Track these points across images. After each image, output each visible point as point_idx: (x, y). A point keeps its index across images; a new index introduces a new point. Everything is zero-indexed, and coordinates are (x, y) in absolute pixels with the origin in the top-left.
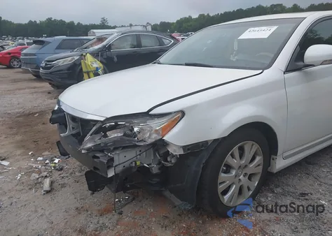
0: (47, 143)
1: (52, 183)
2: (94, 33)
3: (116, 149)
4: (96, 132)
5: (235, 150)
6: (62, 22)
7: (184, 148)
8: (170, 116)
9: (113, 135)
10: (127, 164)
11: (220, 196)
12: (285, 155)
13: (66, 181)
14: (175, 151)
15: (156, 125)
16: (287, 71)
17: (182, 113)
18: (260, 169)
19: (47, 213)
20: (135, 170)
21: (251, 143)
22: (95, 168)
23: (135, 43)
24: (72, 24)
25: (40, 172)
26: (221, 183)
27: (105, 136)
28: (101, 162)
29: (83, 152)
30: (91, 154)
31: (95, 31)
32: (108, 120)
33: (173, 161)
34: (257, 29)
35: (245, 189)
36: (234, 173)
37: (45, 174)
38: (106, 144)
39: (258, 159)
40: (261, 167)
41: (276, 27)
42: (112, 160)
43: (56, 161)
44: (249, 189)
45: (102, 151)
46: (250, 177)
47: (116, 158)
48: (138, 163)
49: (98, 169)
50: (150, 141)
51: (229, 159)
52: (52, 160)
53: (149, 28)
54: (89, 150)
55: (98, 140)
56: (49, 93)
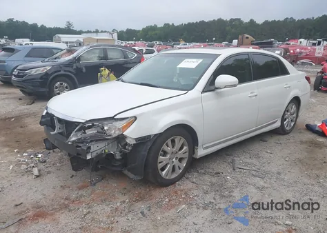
0: (29, 142)
1: (39, 171)
2: (59, 38)
3: (91, 141)
4: (79, 130)
5: (169, 142)
6: (24, 24)
7: (136, 139)
8: (128, 120)
9: (90, 132)
10: (99, 152)
11: (160, 172)
12: (204, 146)
13: (50, 169)
14: (130, 141)
15: (119, 125)
16: (204, 91)
17: (135, 118)
18: (187, 155)
19: (40, 190)
20: (104, 156)
21: (179, 137)
22: (78, 154)
23: (102, 56)
24: (35, 26)
25: (27, 164)
26: (160, 163)
27: (85, 133)
28: (82, 149)
29: (69, 143)
30: (75, 145)
31: (60, 35)
32: (87, 122)
33: (130, 149)
34: (190, 60)
35: (177, 168)
36: (168, 156)
37: (33, 165)
38: (85, 138)
39: (185, 148)
40: (187, 153)
41: (201, 60)
42: (89, 148)
43: (40, 156)
44: (180, 169)
45: (82, 143)
46: (181, 160)
47: (92, 147)
48: (107, 151)
49: (80, 155)
50: (114, 136)
51: (165, 147)
52: (36, 156)
53: (115, 36)
54: (73, 142)
55: (80, 135)
56: (20, 99)
